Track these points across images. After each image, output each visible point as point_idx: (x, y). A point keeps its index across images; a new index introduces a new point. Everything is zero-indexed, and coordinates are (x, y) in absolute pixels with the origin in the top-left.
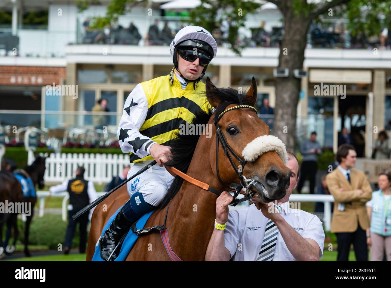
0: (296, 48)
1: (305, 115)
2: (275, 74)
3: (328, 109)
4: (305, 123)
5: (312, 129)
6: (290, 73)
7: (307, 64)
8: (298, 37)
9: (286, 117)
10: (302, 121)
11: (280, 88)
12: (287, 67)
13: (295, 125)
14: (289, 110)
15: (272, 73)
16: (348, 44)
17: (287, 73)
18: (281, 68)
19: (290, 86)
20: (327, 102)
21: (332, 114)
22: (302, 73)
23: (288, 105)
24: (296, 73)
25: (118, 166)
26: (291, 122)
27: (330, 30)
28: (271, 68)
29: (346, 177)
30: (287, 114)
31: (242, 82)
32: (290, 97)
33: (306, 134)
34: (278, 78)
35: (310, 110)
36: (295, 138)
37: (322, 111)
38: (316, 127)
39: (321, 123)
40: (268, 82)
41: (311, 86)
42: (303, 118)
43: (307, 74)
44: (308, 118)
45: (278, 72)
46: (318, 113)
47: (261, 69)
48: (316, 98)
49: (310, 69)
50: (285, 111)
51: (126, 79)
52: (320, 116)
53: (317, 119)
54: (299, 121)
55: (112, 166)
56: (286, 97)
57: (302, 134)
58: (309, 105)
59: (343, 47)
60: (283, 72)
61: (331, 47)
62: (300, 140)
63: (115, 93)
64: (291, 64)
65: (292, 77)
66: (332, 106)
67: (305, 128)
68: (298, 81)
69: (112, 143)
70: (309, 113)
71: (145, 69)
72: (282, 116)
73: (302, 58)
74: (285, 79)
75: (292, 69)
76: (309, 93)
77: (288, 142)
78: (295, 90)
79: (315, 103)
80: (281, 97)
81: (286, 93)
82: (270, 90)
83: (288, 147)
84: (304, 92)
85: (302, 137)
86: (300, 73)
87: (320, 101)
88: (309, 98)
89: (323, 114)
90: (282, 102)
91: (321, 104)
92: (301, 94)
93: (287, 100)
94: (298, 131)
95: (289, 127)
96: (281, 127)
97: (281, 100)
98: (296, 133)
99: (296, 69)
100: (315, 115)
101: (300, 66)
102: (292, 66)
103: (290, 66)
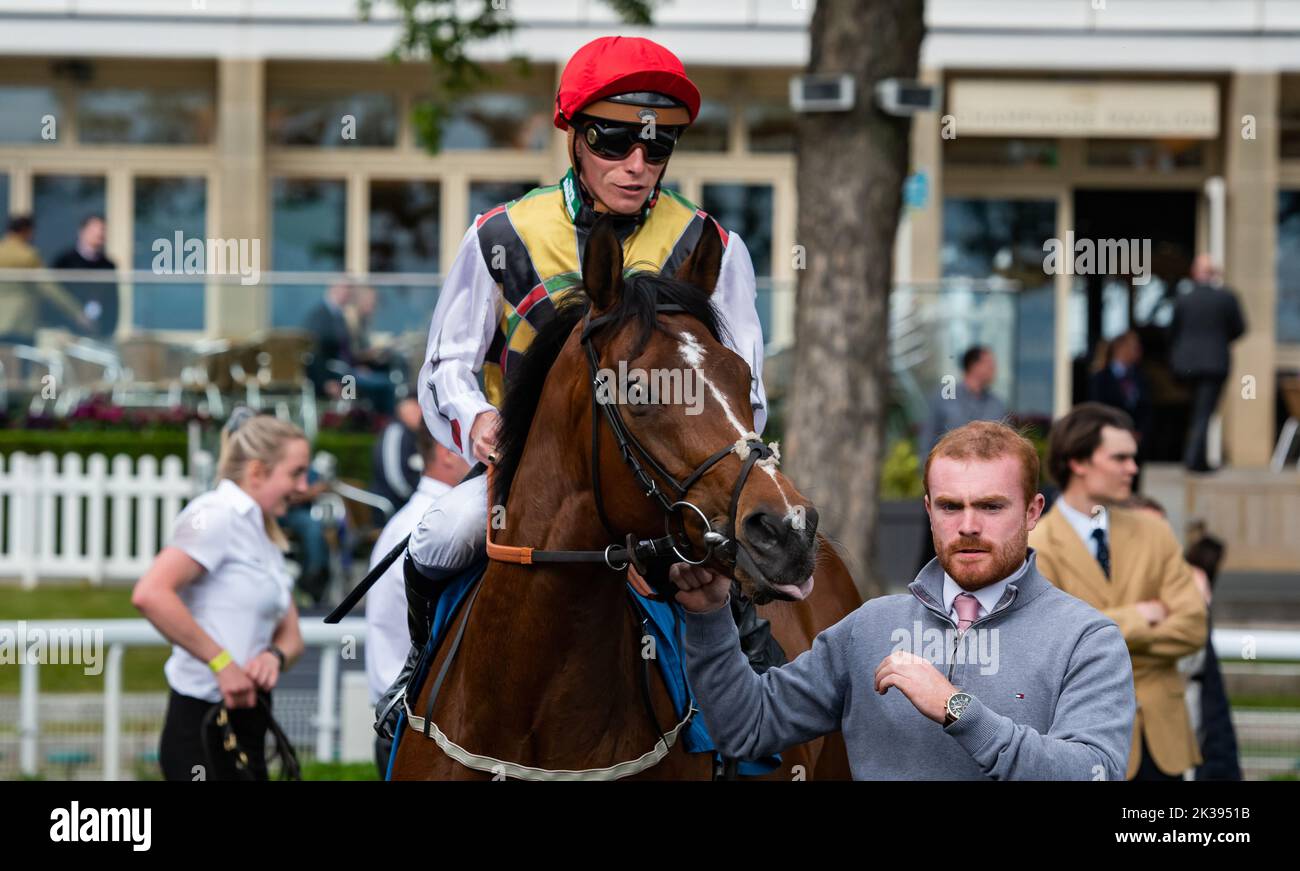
1: (931, 278)
2: (798, 99)
3: (1031, 254)
4: (929, 312)
5: (960, 338)
6: (858, 94)
7: (936, 55)
9: (843, 285)
10: (917, 306)
11: (817, 160)
12: (850, 70)
13: (883, 320)
14: (859, 257)
15: (785, 99)
17: (846, 98)
18: (823, 76)
19: (863, 151)
22: (915, 96)
23: (854, 236)
24: (889, 93)
25: (109, 503)
26: (867, 309)
28: (779, 75)
29: (1092, 546)
30: (847, 272)
32: (862, 199)
33: (933, 359)
34: (810, 115)
35: (950, 254)
36: (885, 378)
37: (1004, 259)
38: (976, 328)
39: (999, 313)
40: (769, 135)
41: (962, 152)
42: (919, 290)
43: (937, 99)
44: (943, 291)
45: (808, 93)
46: (991, 269)
47: (738, 79)
48: (977, 207)
49: (952, 76)
50: (841, 260)
51: (142, 126)
52: (997, 283)
53: (980, 296)
54: (901, 302)
55: (84, 502)
56: (845, 198)
57: (916, 359)
58: (947, 237)
60: (832, 91)
62: (909, 384)
63: (94, 188)
64: (865, 54)
65: (870, 111)
67: (927, 332)
68: (900, 129)
69: (80, 402)
70: (948, 271)
71: (229, 80)
72: (827, 284)
73: (913, 31)
74: (839, 116)
75: (868, 80)
76: (946, 181)
77: (854, 394)
78: (884, 168)
79: (968, 226)
80: (823, 199)
81: (843, 181)
82: (777, 171)
83: (854, 417)
84: (921, 179)
85: (915, 371)
86: (905, 97)
87: (994, 216)
88: (948, 202)
89: (1009, 274)
90: (828, 221)
91: (1000, 230)
92: (912, 187)
93: (850, 215)
94: (898, 348)
95: (858, 329)
96: (824, 329)
97: (822, 211)
98: (889, 358)
99: (885, 77)
100: (975, 276)
101: (907, 65)
102: (872, 65)
103: (860, 63)
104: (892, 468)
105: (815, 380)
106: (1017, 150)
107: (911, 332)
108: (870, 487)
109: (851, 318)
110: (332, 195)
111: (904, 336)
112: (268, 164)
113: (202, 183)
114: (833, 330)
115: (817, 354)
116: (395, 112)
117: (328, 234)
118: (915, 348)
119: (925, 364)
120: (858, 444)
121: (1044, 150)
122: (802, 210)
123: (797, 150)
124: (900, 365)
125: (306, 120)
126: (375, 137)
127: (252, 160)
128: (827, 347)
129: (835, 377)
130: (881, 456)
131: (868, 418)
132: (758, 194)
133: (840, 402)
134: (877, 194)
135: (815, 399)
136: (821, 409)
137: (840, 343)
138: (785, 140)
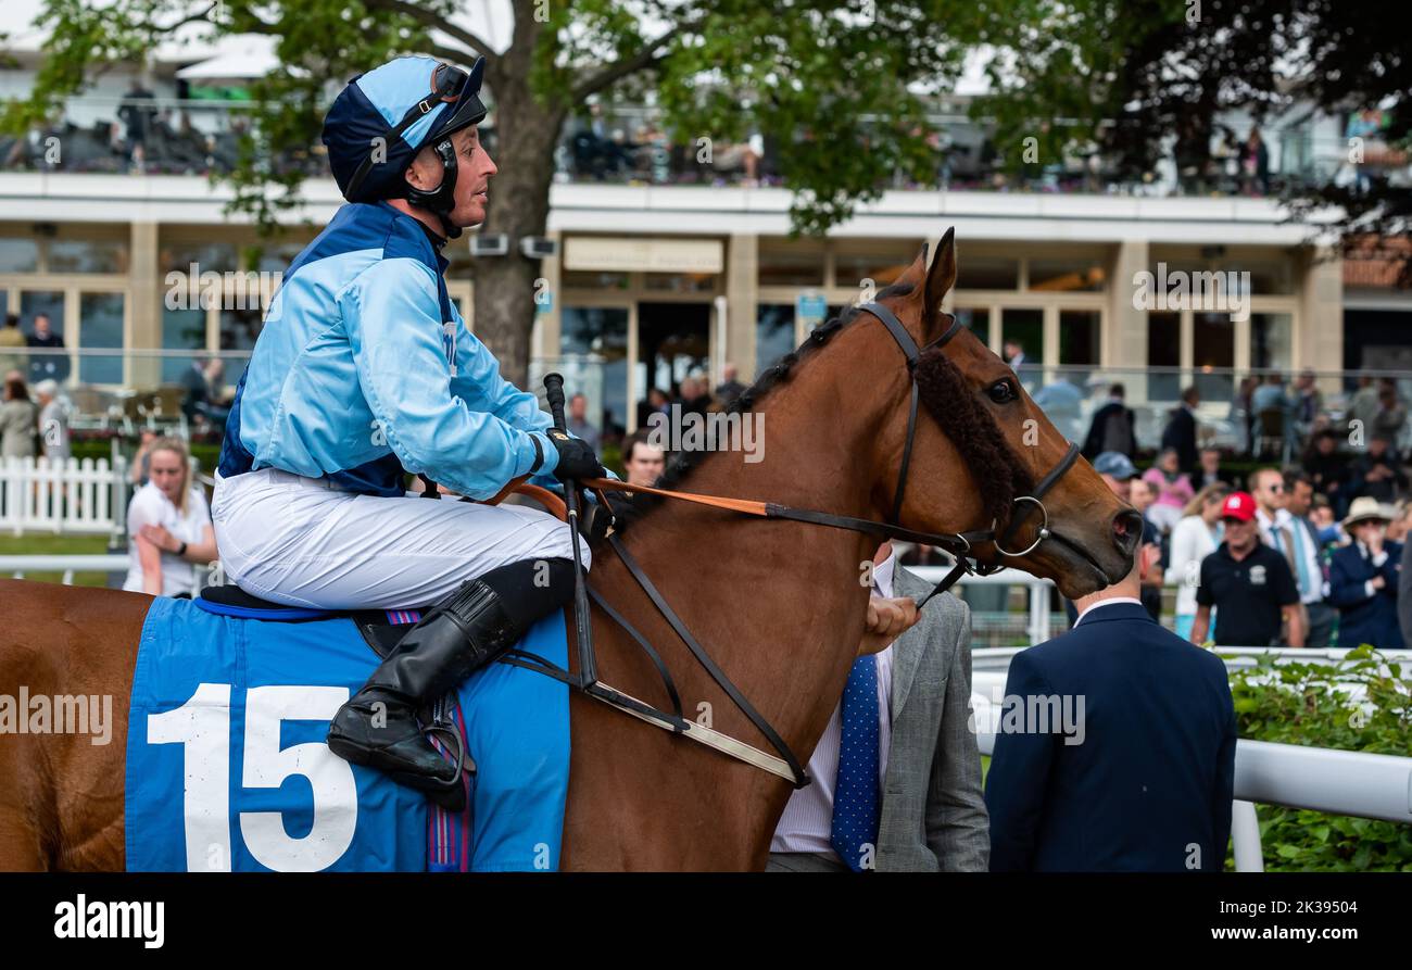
0: (527, 180)
1: (554, 354)
2: (474, 247)
3: (614, 340)
6: (511, 245)
7: (556, 223)
8: (531, 154)
11: (485, 285)
12: (505, 231)
14: (511, 342)
16: (662, 173)
17: (503, 248)
18: (489, 235)
20: (613, 322)
21: (622, 351)
22: (544, 247)
23: (507, 329)
24: (528, 245)
26: (515, 372)
27: (618, 135)
32: (512, 308)
34: (482, 257)
35: (566, 340)
37: (597, 343)
38: (581, 383)
39: (594, 375)
41: (571, 280)
42: (546, 362)
43: (557, 249)
44: (561, 359)
45: (480, 241)
46: (590, 350)
48: (582, 313)
49: (566, 235)
51: (86, 262)
52: (593, 357)
53: (583, 365)
54: (536, 369)
56: (502, 306)
58: (564, 330)
59: (650, 181)
60: (494, 243)
61: (618, 181)
63: (57, 299)
64: (514, 222)
65: (516, 255)
66: (623, 332)
68: (535, 265)
70: (565, 349)
71: (137, 236)
73: (542, 208)
74: (499, 258)
75: (517, 236)
76: (563, 297)
78: (526, 289)
79: (578, 325)
80: (489, 307)
81: (501, 297)
82: (463, 290)
86: (538, 247)
87: (592, 318)
88: (564, 310)
89: (600, 352)
90: (492, 320)
91: (595, 326)
93: (505, 317)
97: (489, 314)
99: (526, 235)
100: (581, 353)
101: (539, 228)
102: (518, 228)
103: (511, 227)
106: (605, 279)
113: (121, 296)
116: (236, 254)
117: (195, 326)
121: (621, 279)
122: (477, 313)
123: (474, 278)
126: (224, 267)
127: (151, 282)
134: (520, 304)
138: (467, 272)
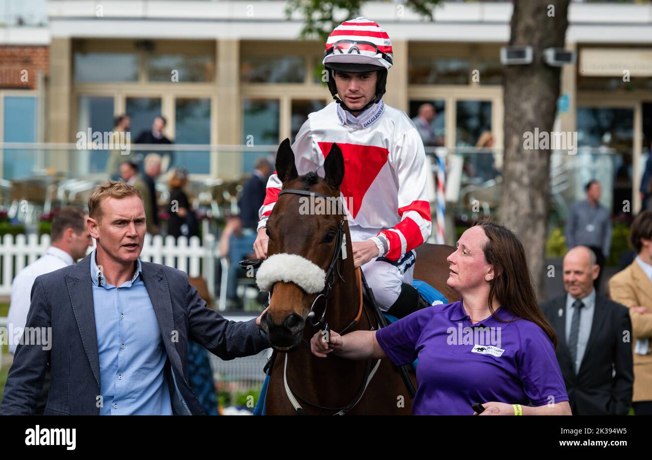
2: (504, 58)
3: (622, 135)
4: (569, 165)
5: (585, 176)
6: (534, 56)
7: (573, 36)
10: (564, 162)
11: (514, 89)
12: (530, 44)
13: (547, 168)
15: (498, 58)
17: (529, 58)
18: (517, 47)
19: (537, 83)
21: (629, 144)
22: (563, 56)
23: (532, 126)
24: (550, 55)
26: (539, 163)
28: (495, 46)
31: (432, 77)
32: (537, 108)
33: (572, 188)
34: (510, 66)
35: (582, 136)
36: (548, 197)
37: (607, 138)
38: (593, 172)
39: (605, 165)
40: (489, 77)
41: (585, 83)
42: (563, 154)
43: (574, 58)
44: (578, 153)
45: (509, 55)
46: (601, 143)
47: (474, 49)
48: (594, 112)
49: (581, 46)
52: (604, 150)
53: (595, 156)
54: (556, 159)
56: (528, 107)
57: (564, 187)
58: (579, 126)
60: (521, 54)
61: (626, 1)
62: (560, 200)
63: (156, 104)
64: (538, 36)
65: (540, 64)
66: (629, 127)
67: (569, 174)
68: (556, 72)
70: (580, 144)
71: (222, 50)
72: (519, 150)
73: (563, 24)
74: (525, 67)
75: (540, 48)
76: (578, 99)
77: (533, 205)
78: (547, 93)
79: (589, 121)
80: (517, 108)
81: (527, 99)
82: (494, 94)
83: (533, 216)
84: (566, 98)
85: (563, 194)
86: (558, 57)
87: (602, 116)
88: (579, 109)
89: (610, 145)
90: (519, 119)
91: (605, 123)
92: (561, 102)
93: (531, 116)
94: (554, 183)
95: (534, 173)
96: (518, 173)
97: (516, 114)
98: (550, 187)
99: (548, 47)
100: (593, 146)
101: (559, 42)
102: (541, 41)
103: (536, 41)
104: (552, 242)
105: (513, 198)
106: (614, 83)
107: (560, 175)
108: (541, 252)
109: (531, 167)
110: (273, 107)
111: (557, 176)
112: (241, 92)
113: (209, 101)
114: (522, 174)
115: (514, 186)
116: (304, 65)
117: (270, 126)
118: (563, 182)
119: (568, 190)
120: (535, 230)
122: (507, 114)
123: (504, 84)
124: (555, 191)
125: (261, 70)
126: (294, 78)
127: (233, 90)
128: (519, 182)
129: (523, 197)
130: (546, 236)
131: (539, 217)
132: (485, 105)
133: (525, 209)
134: (544, 105)
135: (513, 208)
136: (516, 213)
137: (526, 180)
138: (498, 79)
